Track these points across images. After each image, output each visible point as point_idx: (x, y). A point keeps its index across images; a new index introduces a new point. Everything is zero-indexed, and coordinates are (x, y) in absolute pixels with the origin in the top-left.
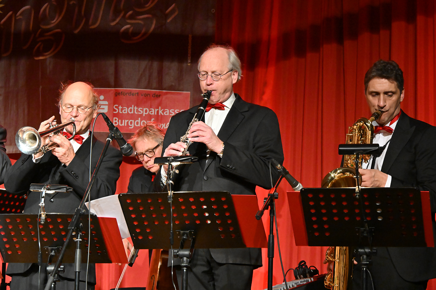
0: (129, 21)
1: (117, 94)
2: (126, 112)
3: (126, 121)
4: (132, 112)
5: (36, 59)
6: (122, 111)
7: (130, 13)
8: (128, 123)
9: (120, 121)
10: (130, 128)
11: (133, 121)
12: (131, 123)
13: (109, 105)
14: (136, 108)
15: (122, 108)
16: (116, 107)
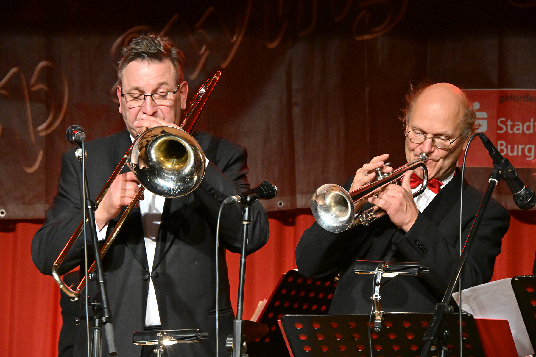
1: (503, 99)
3: (520, 147)
4: (531, 131)
5: (358, 38)
9: (509, 146)
10: (528, 159)
11: (533, 147)
12: (530, 150)
13: (489, 119)
15: (512, 123)
16: (502, 122)
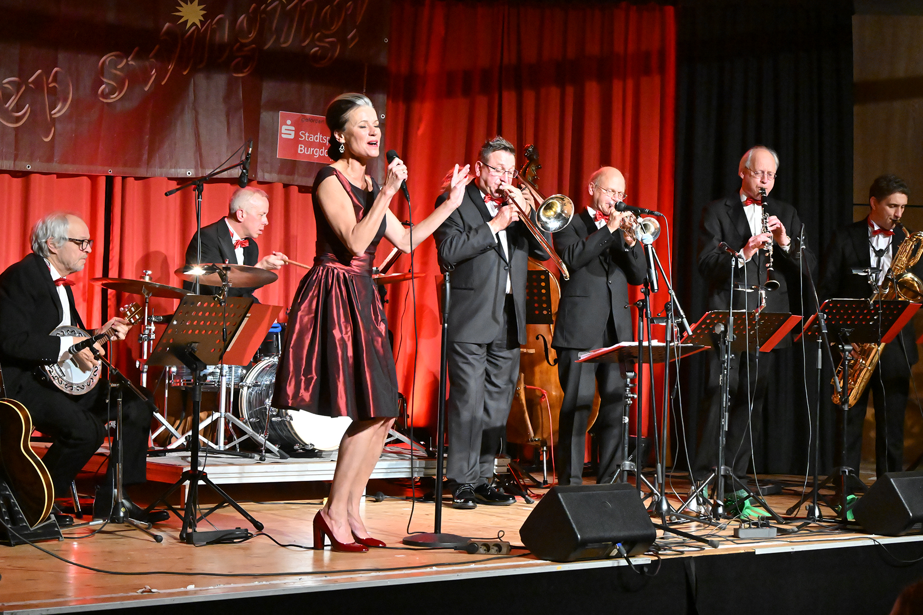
0: (318, 43)
1: (303, 120)
2: (312, 140)
3: (312, 149)
4: (318, 141)
5: (235, 75)
6: (308, 139)
7: (318, 34)
8: (313, 151)
9: (306, 148)
12: (316, 152)
13: (295, 131)
14: (321, 136)
15: (308, 135)
16: (302, 133)
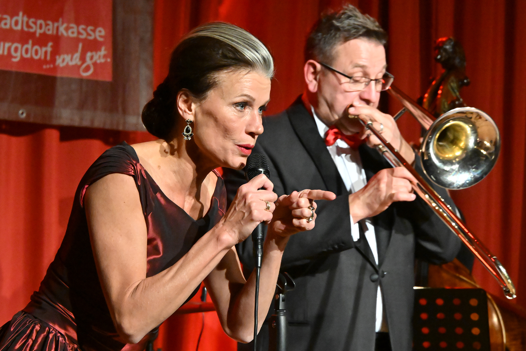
2: (8, 26)
3: (7, 45)
4: (20, 28)
11: (19, 46)
12: (16, 50)
14: (25, 19)
